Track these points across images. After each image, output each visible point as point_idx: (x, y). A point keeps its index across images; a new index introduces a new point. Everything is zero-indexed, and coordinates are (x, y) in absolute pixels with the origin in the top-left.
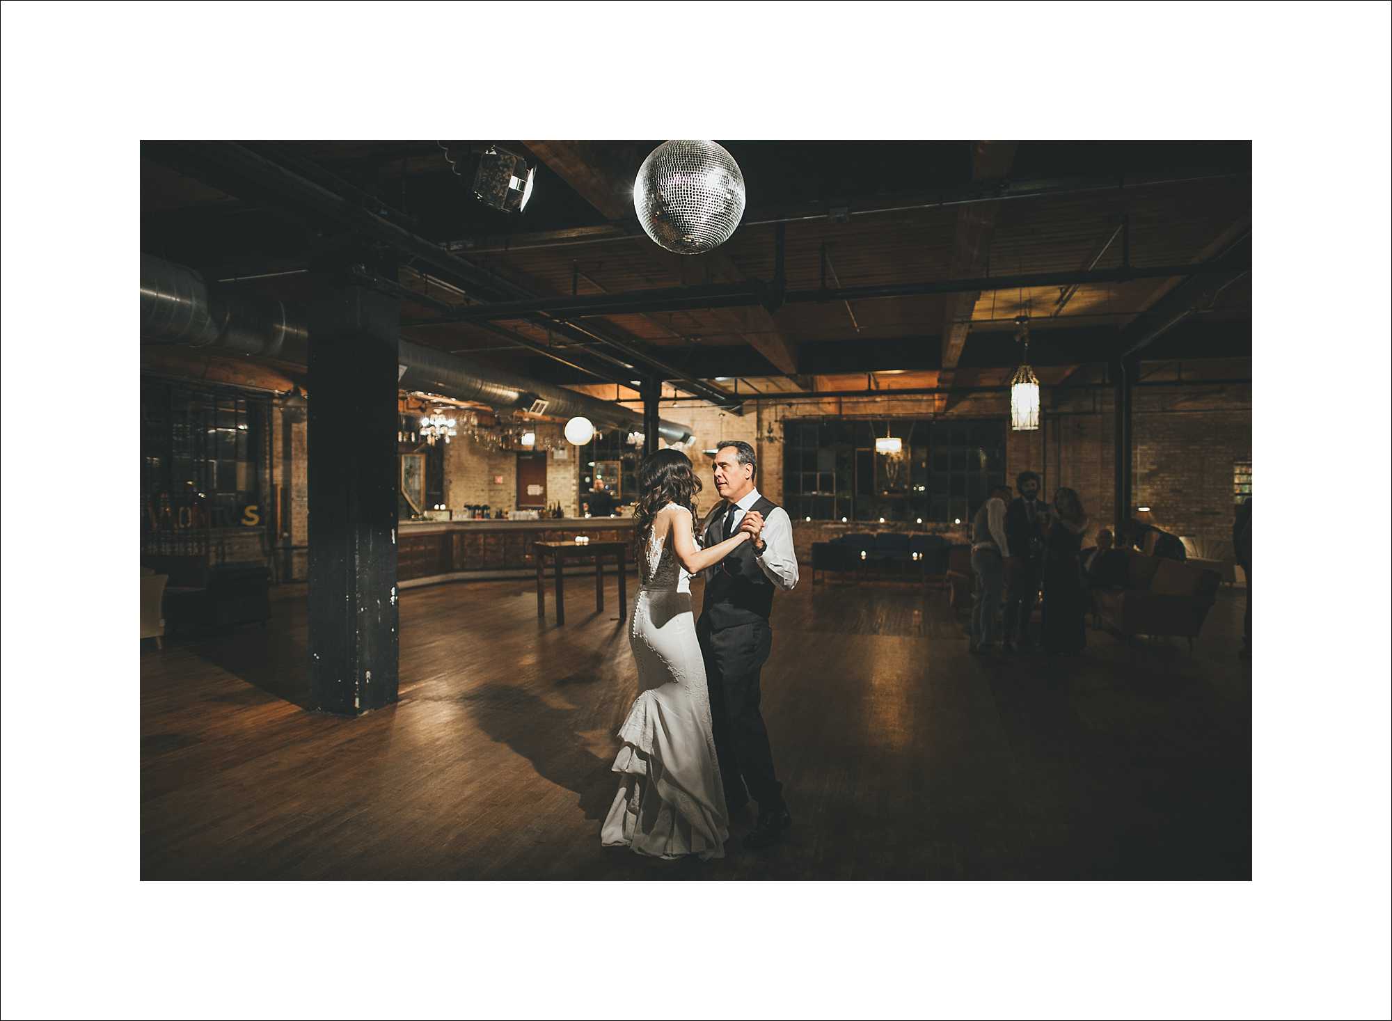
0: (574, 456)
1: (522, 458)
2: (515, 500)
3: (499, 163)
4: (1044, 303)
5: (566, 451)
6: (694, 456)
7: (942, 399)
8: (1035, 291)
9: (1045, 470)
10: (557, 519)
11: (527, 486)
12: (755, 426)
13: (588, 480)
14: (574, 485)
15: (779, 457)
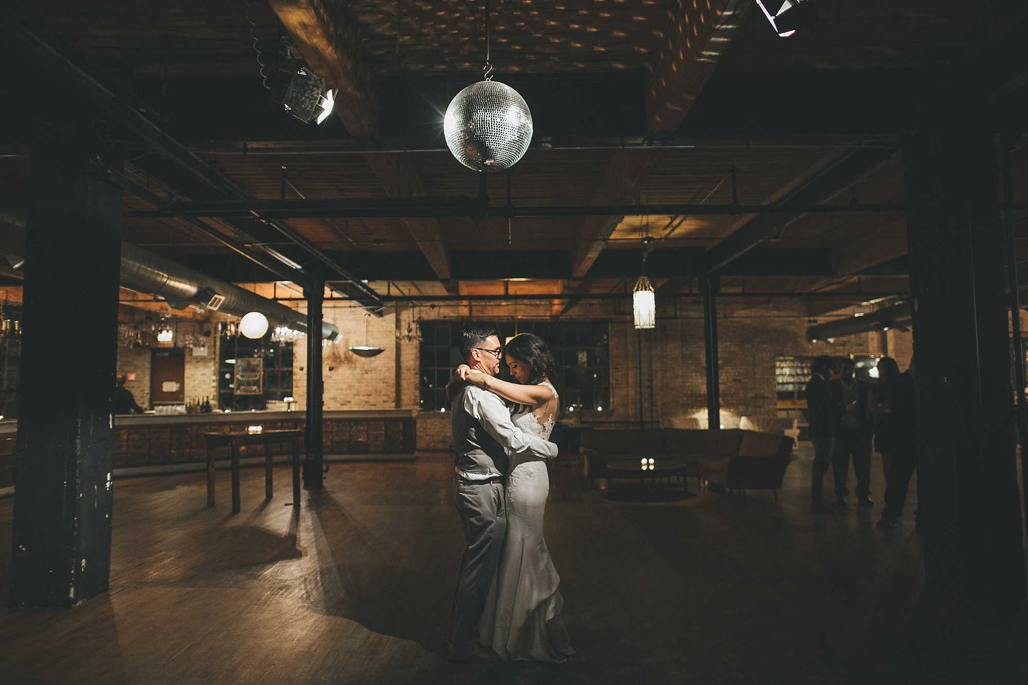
0: (215, 353)
1: (158, 354)
2: (148, 397)
3: (310, 83)
4: (657, 228)
5: (206, 348)
6: (336, 354)
7: (562, 304)
8: (652, 218)
9: (640, 364)
10: (205, 414)
11: (162, 383)
12: (394, 326)
13: (228, 376)
14: (214, 381)
15: (416, 354)
